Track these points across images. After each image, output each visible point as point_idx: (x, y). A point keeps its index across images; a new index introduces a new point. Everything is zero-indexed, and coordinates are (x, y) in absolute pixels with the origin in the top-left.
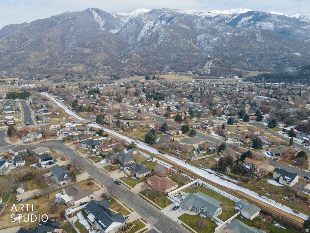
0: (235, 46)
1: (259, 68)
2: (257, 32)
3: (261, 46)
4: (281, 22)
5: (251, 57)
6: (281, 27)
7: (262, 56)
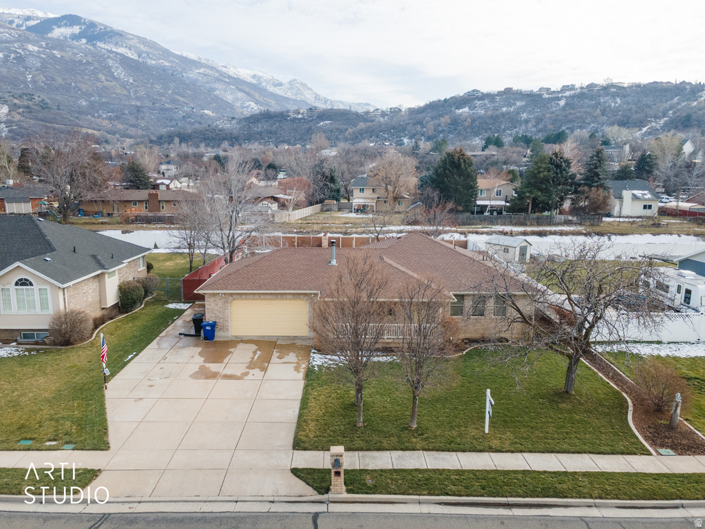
0: (60, 80)
1: (144, 132)
2: (109, 57)
3: (128, 90)
4: (151, 53)
5: (113, 110)
6: (153, 62)
7: (138, 111)
